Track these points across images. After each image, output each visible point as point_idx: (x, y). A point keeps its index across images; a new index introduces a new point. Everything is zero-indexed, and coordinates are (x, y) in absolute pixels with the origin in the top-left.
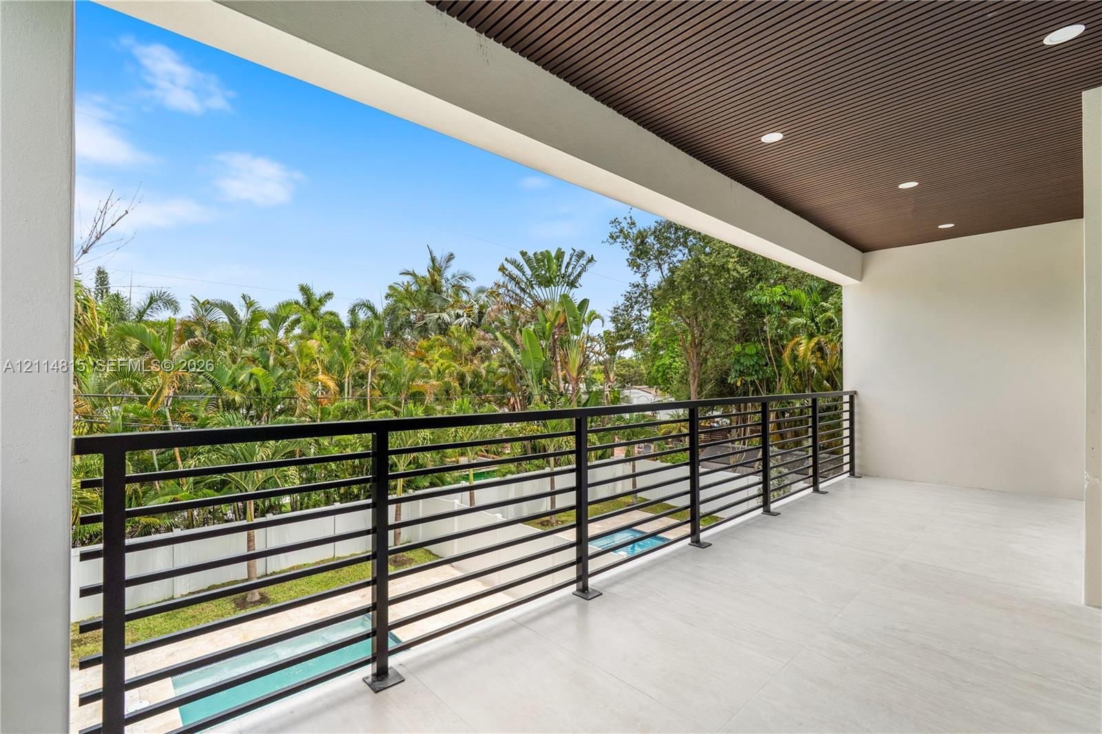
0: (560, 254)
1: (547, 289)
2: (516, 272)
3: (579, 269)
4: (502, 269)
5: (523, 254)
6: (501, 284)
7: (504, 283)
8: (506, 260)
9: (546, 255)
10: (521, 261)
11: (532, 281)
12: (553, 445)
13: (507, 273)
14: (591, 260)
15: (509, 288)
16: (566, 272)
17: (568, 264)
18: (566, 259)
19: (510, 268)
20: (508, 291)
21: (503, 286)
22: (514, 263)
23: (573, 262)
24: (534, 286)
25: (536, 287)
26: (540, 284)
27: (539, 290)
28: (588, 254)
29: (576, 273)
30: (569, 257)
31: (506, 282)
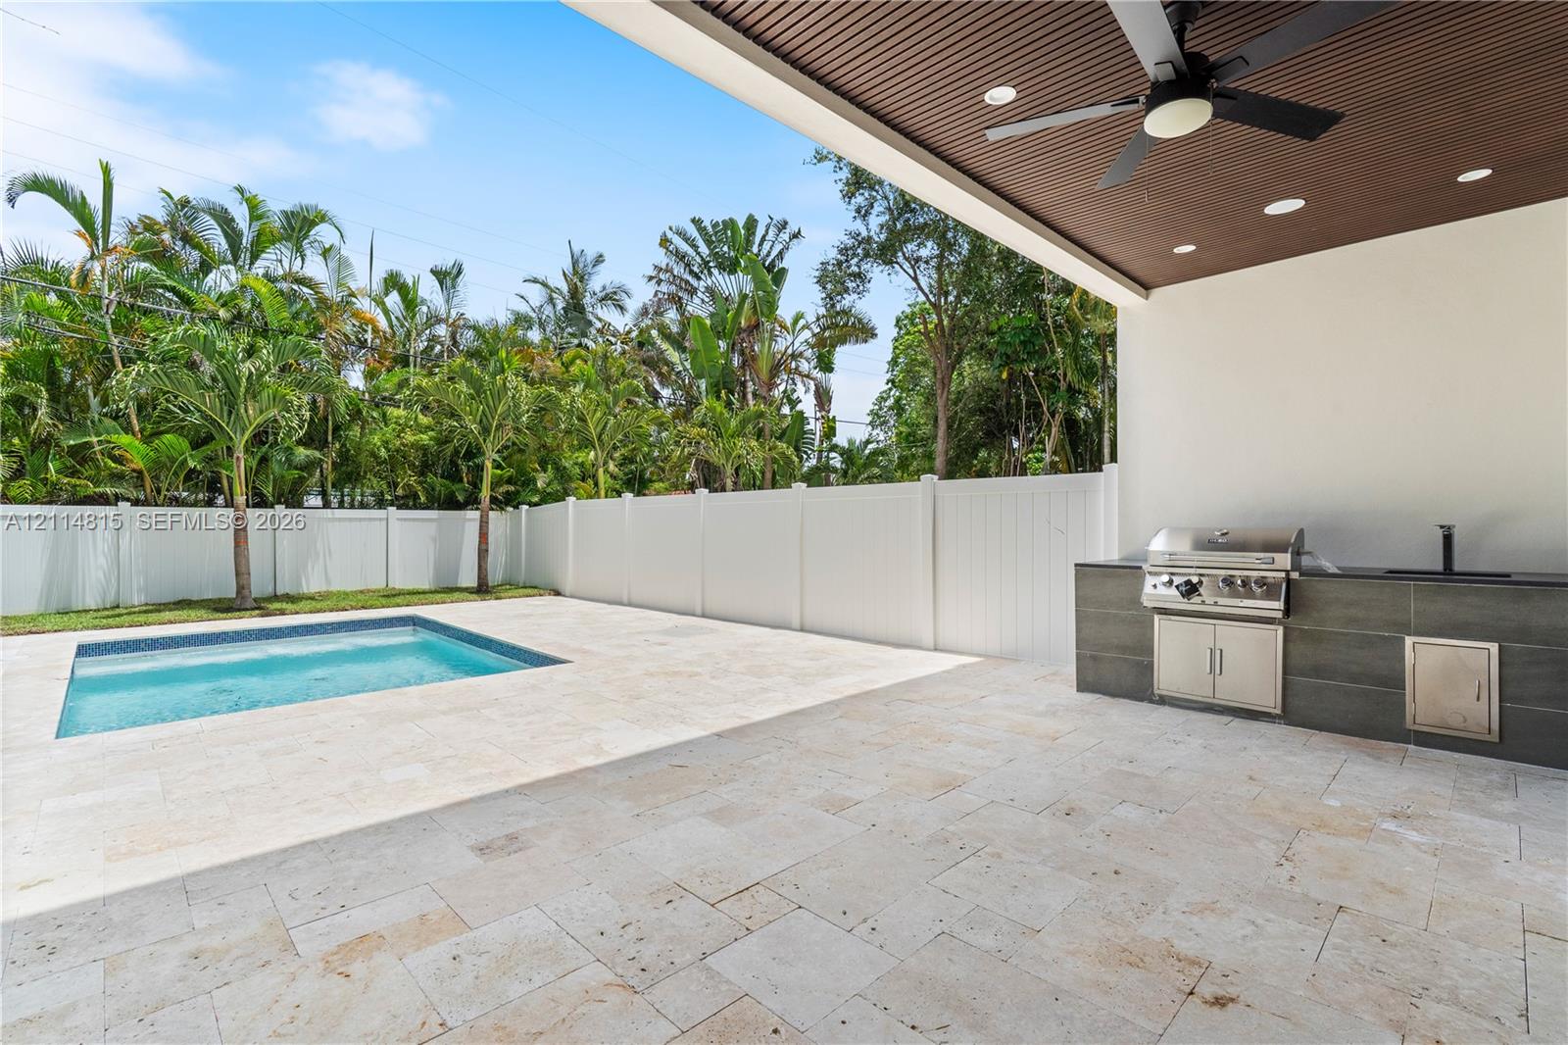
0: (751, 223)
1: (732, 277)
2: (685, 247)
3: (778, 248)
4: (665, 242)
5: (697, 222)
6: (664, 267)
7: (667, 265)
8: (671, 229)
9: (730, 224)
10: (693, 232)
11: (709, 262)
12: (730, 465)
13: (671, 248)
14: (796, 235)
15: (676, 273)
16: (759, 251)
17: (764, 237)
18: (760, 232)
19: (678, 241)
20: (675, 276)
21: (667, 271)
22: (681, 234)
23: (771, 235)
24: (712, 270)
25: (715, 271)
26: (721, 267)
27: (720, 278)
28: (792, 228)
29: (774, 253)
30: (765, 229)
31: (670, 265)
